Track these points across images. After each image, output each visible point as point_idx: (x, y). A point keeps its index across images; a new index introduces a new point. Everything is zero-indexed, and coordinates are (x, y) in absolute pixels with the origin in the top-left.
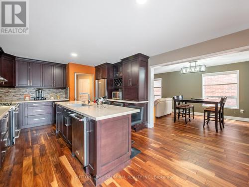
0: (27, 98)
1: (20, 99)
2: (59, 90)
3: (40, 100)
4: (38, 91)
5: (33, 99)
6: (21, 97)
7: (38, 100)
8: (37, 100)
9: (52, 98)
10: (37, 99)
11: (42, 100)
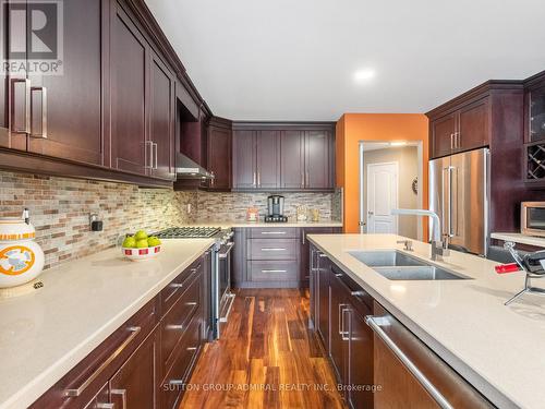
0: (253, 216)
1: (240, 217)
2: (318, 197)
3: (276, 221)
4: (271, 200)
5: (263, 218)
6: (242, 213)
7: (272, 221)
8: (269, 222)
9: (301, 217)
10: (269, 218)
11: (279, 221)
